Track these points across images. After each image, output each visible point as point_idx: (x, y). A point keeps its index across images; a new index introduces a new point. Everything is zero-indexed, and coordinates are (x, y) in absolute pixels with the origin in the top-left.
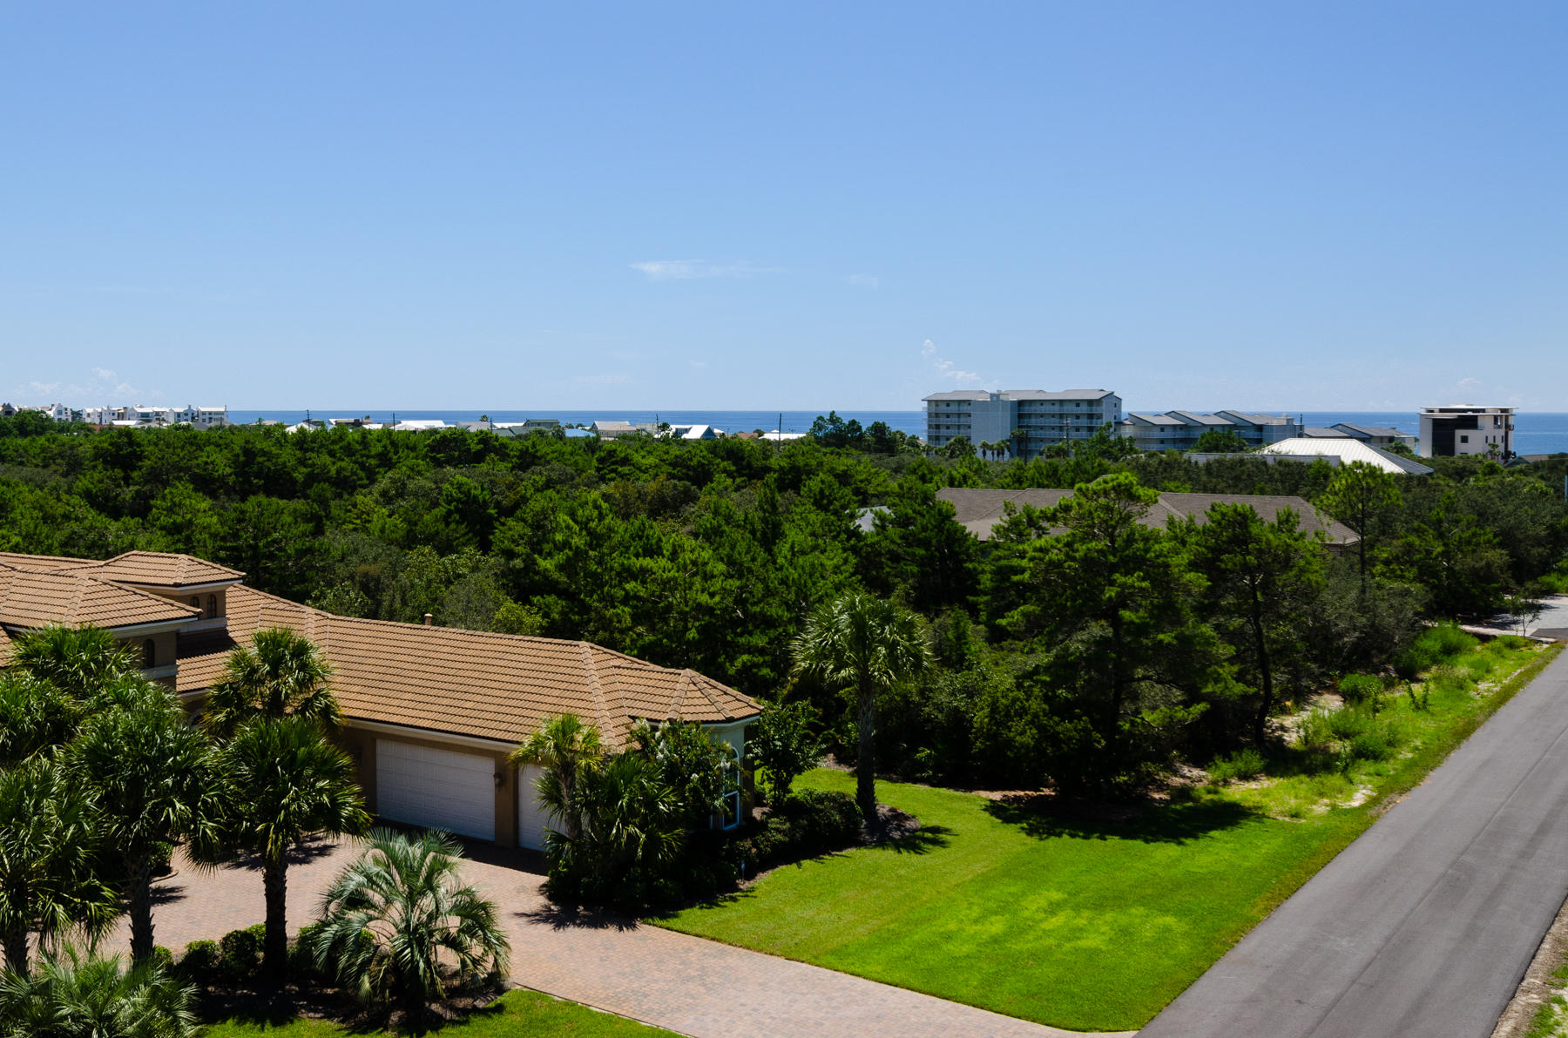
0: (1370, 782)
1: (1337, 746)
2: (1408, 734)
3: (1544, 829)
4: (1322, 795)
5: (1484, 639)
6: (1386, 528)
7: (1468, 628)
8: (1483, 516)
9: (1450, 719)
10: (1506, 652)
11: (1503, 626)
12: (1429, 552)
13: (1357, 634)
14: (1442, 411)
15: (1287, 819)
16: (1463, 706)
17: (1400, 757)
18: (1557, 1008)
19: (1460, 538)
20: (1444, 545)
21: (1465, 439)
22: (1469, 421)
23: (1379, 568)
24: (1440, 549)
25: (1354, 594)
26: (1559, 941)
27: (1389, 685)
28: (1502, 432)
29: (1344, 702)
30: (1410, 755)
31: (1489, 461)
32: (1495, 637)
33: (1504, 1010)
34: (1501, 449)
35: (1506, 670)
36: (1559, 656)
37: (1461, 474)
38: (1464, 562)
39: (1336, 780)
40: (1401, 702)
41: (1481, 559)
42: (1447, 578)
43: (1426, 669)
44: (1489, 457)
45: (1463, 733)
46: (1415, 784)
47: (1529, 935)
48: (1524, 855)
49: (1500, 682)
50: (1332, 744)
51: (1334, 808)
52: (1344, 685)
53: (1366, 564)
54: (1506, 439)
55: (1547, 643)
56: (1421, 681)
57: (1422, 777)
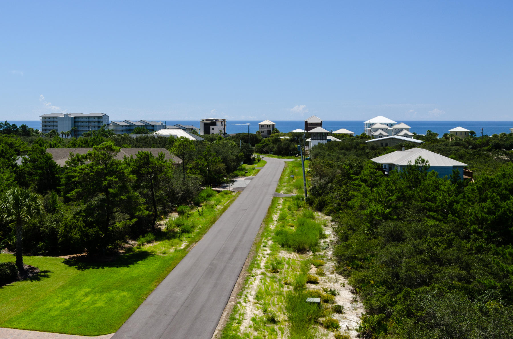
0: (186, 240)
1: (177, 229)
2: (197, 224)
3: (235, 250)
4: (172, 246)
5: (219, 192)
6: (191, 158)
7: (214, 189)
8: (218, 153)
9: (209, 218)
10: (225, 195)
11: (224, 187)
12: (203, 165)
13: (182, 192)
14: (206, 120)
15: (162, 255)
16: (213, 213)
17: (195, 231)
18: (239, 305)
19: (212, 160)
20: (207, 162)
21: (213, 129)
22: (214, 123)
23: (189, 171)
24: (206, 164)
25: (181, 180)
26: (239, 284)
27: (192, 208)
28: (223, 127)
29: (179, 215)
30: (198, 230)
31: (219, 136)
32: (222, 191)
33: (224, 308)
34: (223, 132)
35: (225, 201)
36: (239, 196)
37: (212, 140)
38: (213, 168)
39: (176, 240)
40: (195, 213)
41: (218, 167)
42: (208, 173)
43: (202, 202)
44: (220, 134)
45: (213, 222)
46: (199, 239)
47: (232, 284)
48: (230, 259)
49: (223, 205)
50: (175, 229)
51: (176, 250)
52: (179, 209)
53: (185, 169)
54: (224, 129)
55: (236, 192)
56: (201, 206)
57: (201, 237)
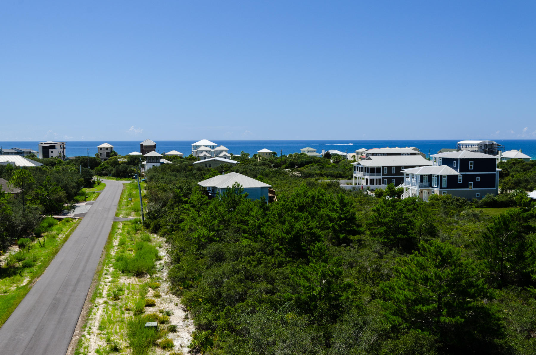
0: (28, 275)
1: (17, 265)
2: (39, 256)
3: (78, 281)
4: (13, 283)
5: (60, 220)
6: (30, 187)
7: (55, 216)
8: (58, 181)
9: (51, 249)
10: (66, 223)
11: (65, 215)
12: (43, 195)
13: (23, 225)
14: (45, 143)
15: (3, 294)
16: (55, 244)
17: (37, 264)
18: (83, 338)
19: (52, 190)
20: (48, 192)
21: (52, 152)
22: (53, 147)
23: (28, 202)
24: (46, 194)
25: (21, 212)
26: (83, 317)
27: (33, 240)
28: (62, 150)
29: (19, 248)
30: (40, 264)
31: (59, 159)
32: (63, 219)
33: (69, 344)
34: (62, 155)
35: (66, 230)
36: (81, 223)
37: (53, 164)
38: (53, 196)
39: (18, 277)
40: (36, 245)
41: (58, 195)
42: (49, 202)
43: (44, 232)
44: (59, 157)
45: (55, 253)
46: (42, 273)
47: (76, 317)
48: (74, 291)
49: (65, 234)
50: (16, 264)
51: (18, 287)
52: (19, 242)
53: (24, 202)
54: (63, 152)
55: (77, 219)
56: (43, 236)
57: (44, 271)
